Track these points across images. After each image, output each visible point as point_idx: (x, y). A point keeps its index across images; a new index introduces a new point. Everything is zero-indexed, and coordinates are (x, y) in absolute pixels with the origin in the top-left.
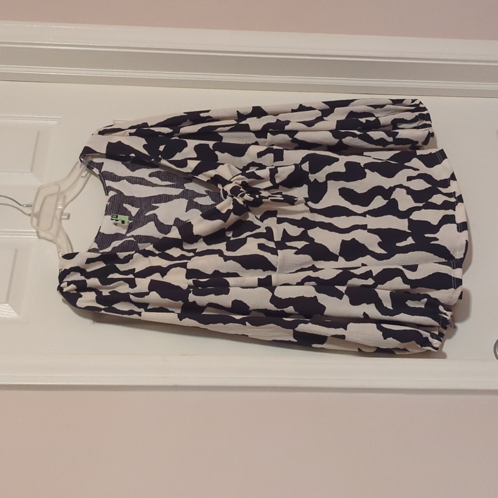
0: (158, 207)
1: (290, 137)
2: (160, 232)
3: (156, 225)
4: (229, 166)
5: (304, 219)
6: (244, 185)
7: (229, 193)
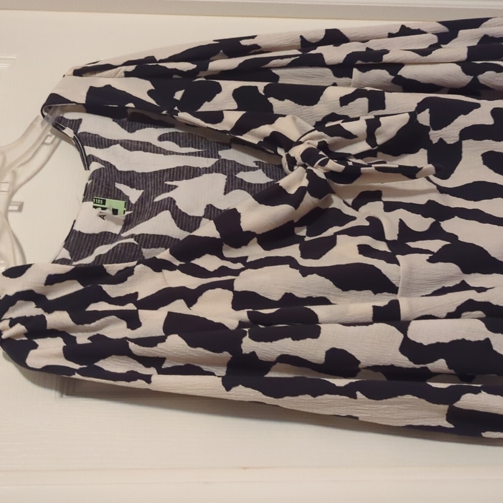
0: (176, 187)
1: (391, 74)
2: (181, 228)
3: (174, 217)
4: (294, 119)
5: (431, 203)
6: (323, 146)
7: (299, 160)
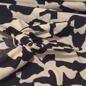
1: (59, 4)
4: (20, 21)
5: (75, 62)
6: (31, 35)
7: (20, 42)
